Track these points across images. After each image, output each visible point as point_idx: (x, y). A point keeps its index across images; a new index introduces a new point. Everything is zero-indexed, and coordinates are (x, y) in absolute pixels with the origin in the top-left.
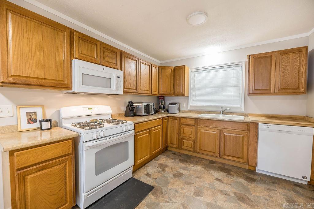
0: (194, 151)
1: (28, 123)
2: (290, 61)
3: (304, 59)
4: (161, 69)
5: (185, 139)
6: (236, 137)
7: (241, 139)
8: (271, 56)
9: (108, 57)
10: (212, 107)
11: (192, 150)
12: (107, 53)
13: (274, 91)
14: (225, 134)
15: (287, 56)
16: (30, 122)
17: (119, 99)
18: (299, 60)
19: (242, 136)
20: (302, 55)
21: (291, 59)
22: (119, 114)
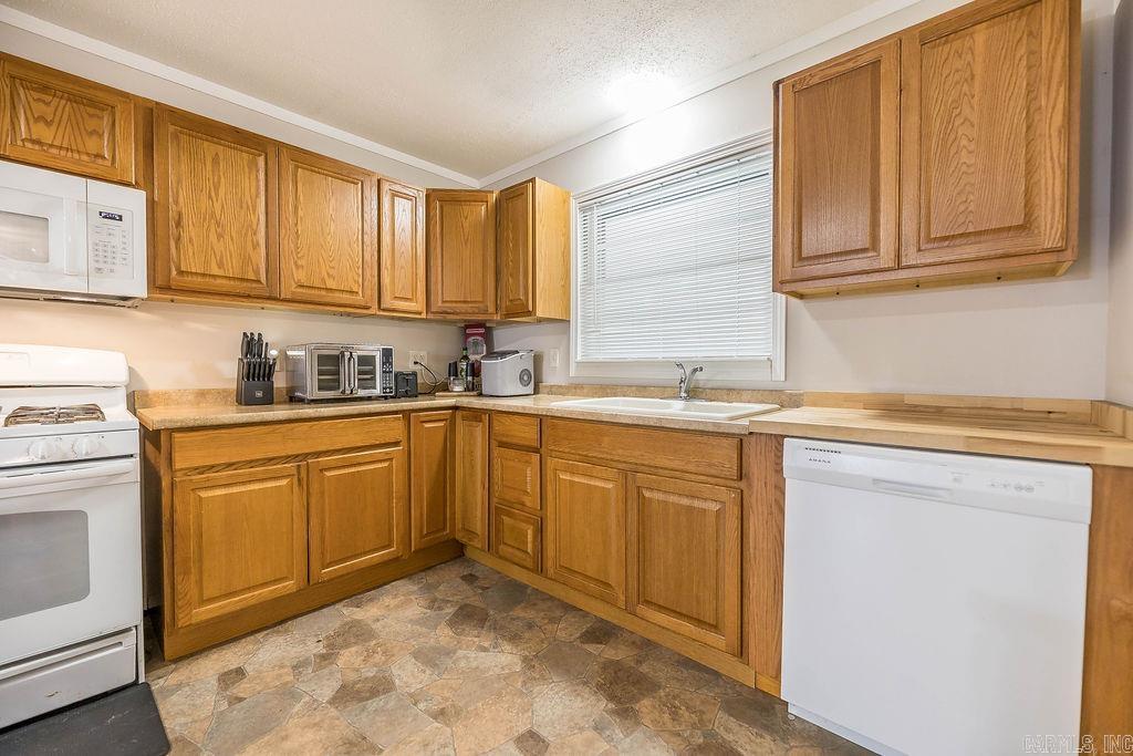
0: (539, 568)
2: (978, 70)
3: (1058, 42)
4: (441, 202)
5: (510, 515)
6: (690, 509)
7: (711, 520)
8: (876, 64)
9: (48, 124)
10: (651, 364)
11: (529, 563)
12: (42, 105)
13: (898, 256)
14: (647, 494)
15: (957, 44)
18: (1031, 53)
19: (714, 507)
20: (1046, 31)
21: (979, 59)
22: (202, 394)
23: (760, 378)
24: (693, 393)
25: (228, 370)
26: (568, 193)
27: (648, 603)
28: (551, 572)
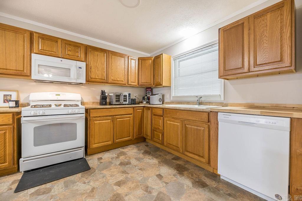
0: (162, 144)
1: (4, 102)
2: (268, 25)
3: (288, 16)
4: (141, 60)
5: (156, 131)
6: (197, 129)
7: (202, 132)
8: (243, 23)
9: (70, 51)
11: (160, 143)
12: (69, 48)
13: (249, 69)
14: (187, 126)
15: (263, 18)
16: (6, 101)
17: (94, 89)
18: (281, 19)
19: (203, 129)
20: (285, 14)
21: (268, 21)
22: (93, 103)
23: (218, 100)
24: (200, 104)
25: (98, 98)
26: (171, 56)
27: (187, 151)
28: (165, 144)
